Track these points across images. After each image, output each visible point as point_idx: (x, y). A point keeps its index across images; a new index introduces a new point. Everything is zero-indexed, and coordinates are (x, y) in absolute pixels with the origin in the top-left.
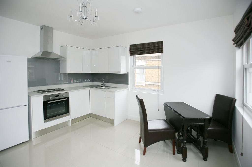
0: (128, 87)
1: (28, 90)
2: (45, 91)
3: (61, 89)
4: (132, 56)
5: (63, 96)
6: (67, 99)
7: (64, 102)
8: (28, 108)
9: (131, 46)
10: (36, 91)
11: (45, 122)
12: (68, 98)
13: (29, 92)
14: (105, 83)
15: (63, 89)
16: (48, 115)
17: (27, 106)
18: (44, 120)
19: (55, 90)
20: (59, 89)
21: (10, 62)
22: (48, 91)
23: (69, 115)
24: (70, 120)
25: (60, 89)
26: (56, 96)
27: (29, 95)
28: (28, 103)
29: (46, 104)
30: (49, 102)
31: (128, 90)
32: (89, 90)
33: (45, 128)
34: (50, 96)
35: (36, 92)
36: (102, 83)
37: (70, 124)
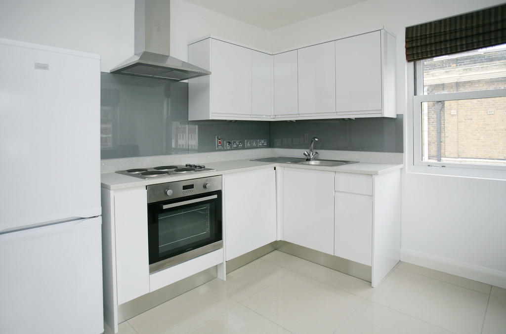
0: (401, 162)
1: (102, 167)
2: (149, 171)
3: (196, 167)
4: (412, 63)
5: (205, 187)
6: (215, 196)
7: (208, 206)
8: (102, 225)
9: (409, 30)
10: (124, 171)
11: (152, 271)
12: (219, 193)
13: (103, 173)
14: (317, 151)
15: (200, 167)
16: (163, 247)
17: (99, 220)
18: (150, 263)
19: (178, 170)
20: (187, 165)
21: (45, 67)
22: (159, 171)
23: (221, 246)
24: (225, 262)
25: (191, 166)
26: (185, 188)
27: (106, 183)
28: (100, 208)
29: (155, 211)
30: (165, 207)
31: (401, 169)
32: (275, 169)
33: (151, 291)
34: (166, 186)
35: (125, 174)
36: (308, 151)
37: (222, 275)
